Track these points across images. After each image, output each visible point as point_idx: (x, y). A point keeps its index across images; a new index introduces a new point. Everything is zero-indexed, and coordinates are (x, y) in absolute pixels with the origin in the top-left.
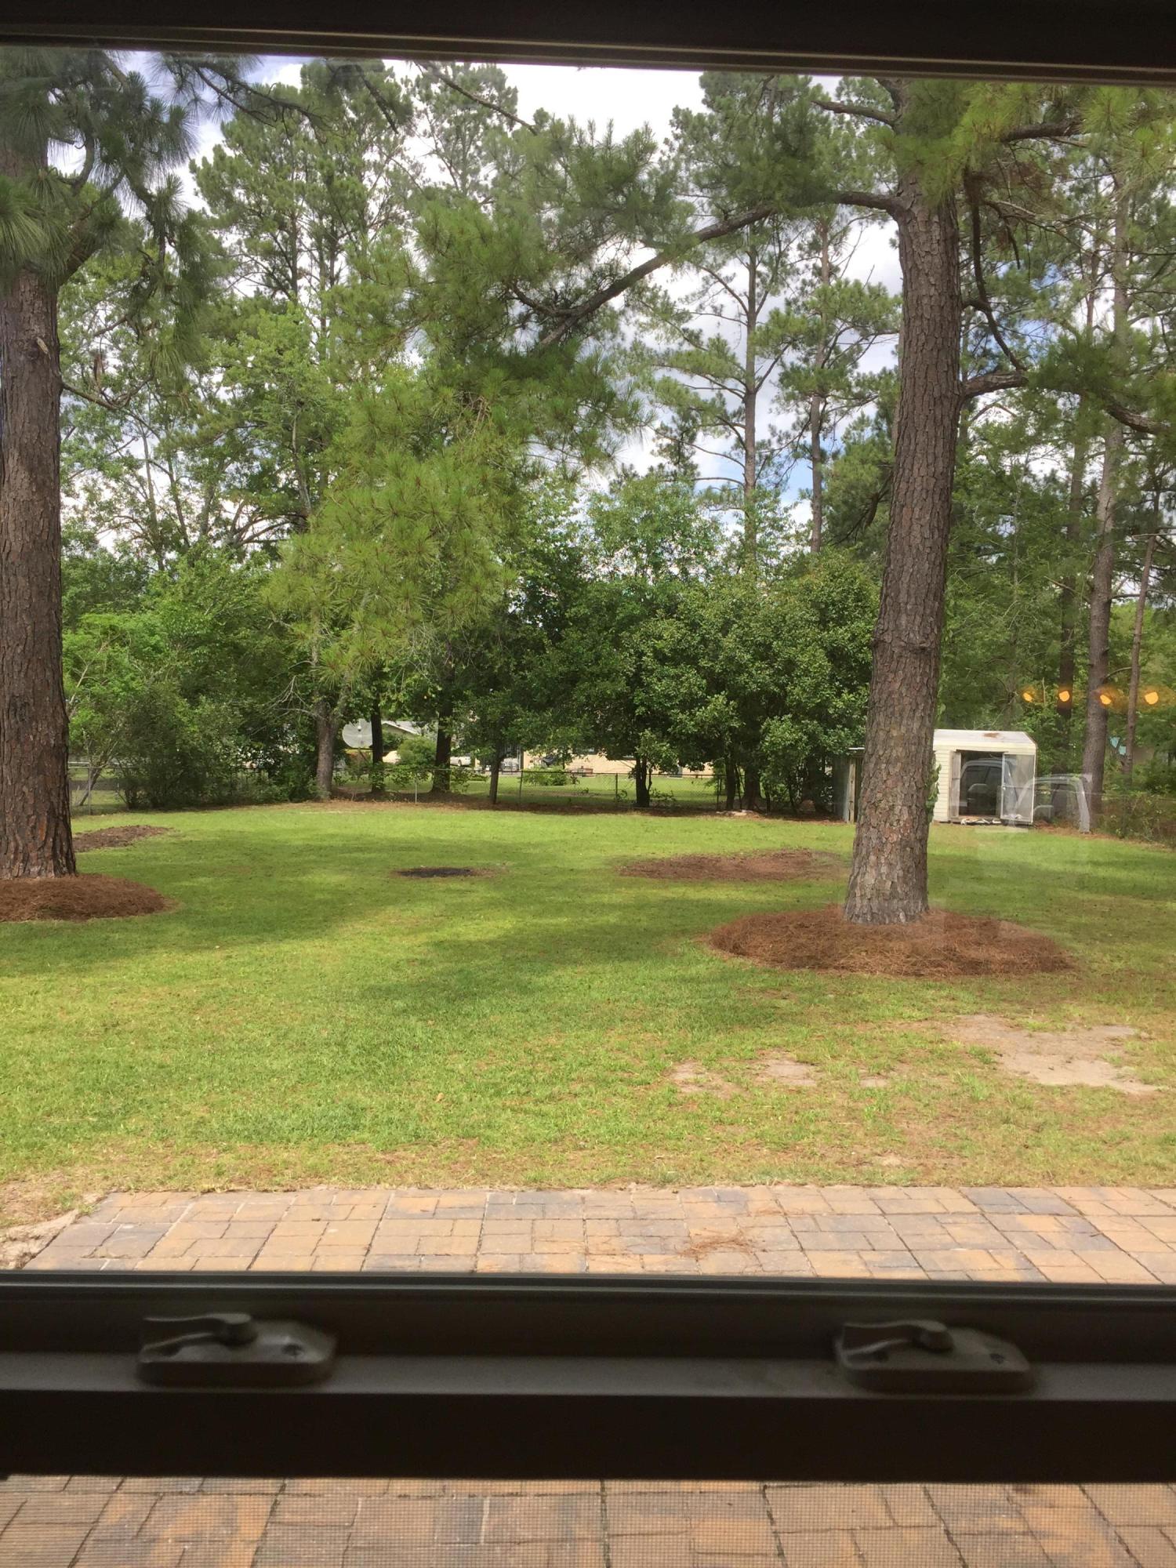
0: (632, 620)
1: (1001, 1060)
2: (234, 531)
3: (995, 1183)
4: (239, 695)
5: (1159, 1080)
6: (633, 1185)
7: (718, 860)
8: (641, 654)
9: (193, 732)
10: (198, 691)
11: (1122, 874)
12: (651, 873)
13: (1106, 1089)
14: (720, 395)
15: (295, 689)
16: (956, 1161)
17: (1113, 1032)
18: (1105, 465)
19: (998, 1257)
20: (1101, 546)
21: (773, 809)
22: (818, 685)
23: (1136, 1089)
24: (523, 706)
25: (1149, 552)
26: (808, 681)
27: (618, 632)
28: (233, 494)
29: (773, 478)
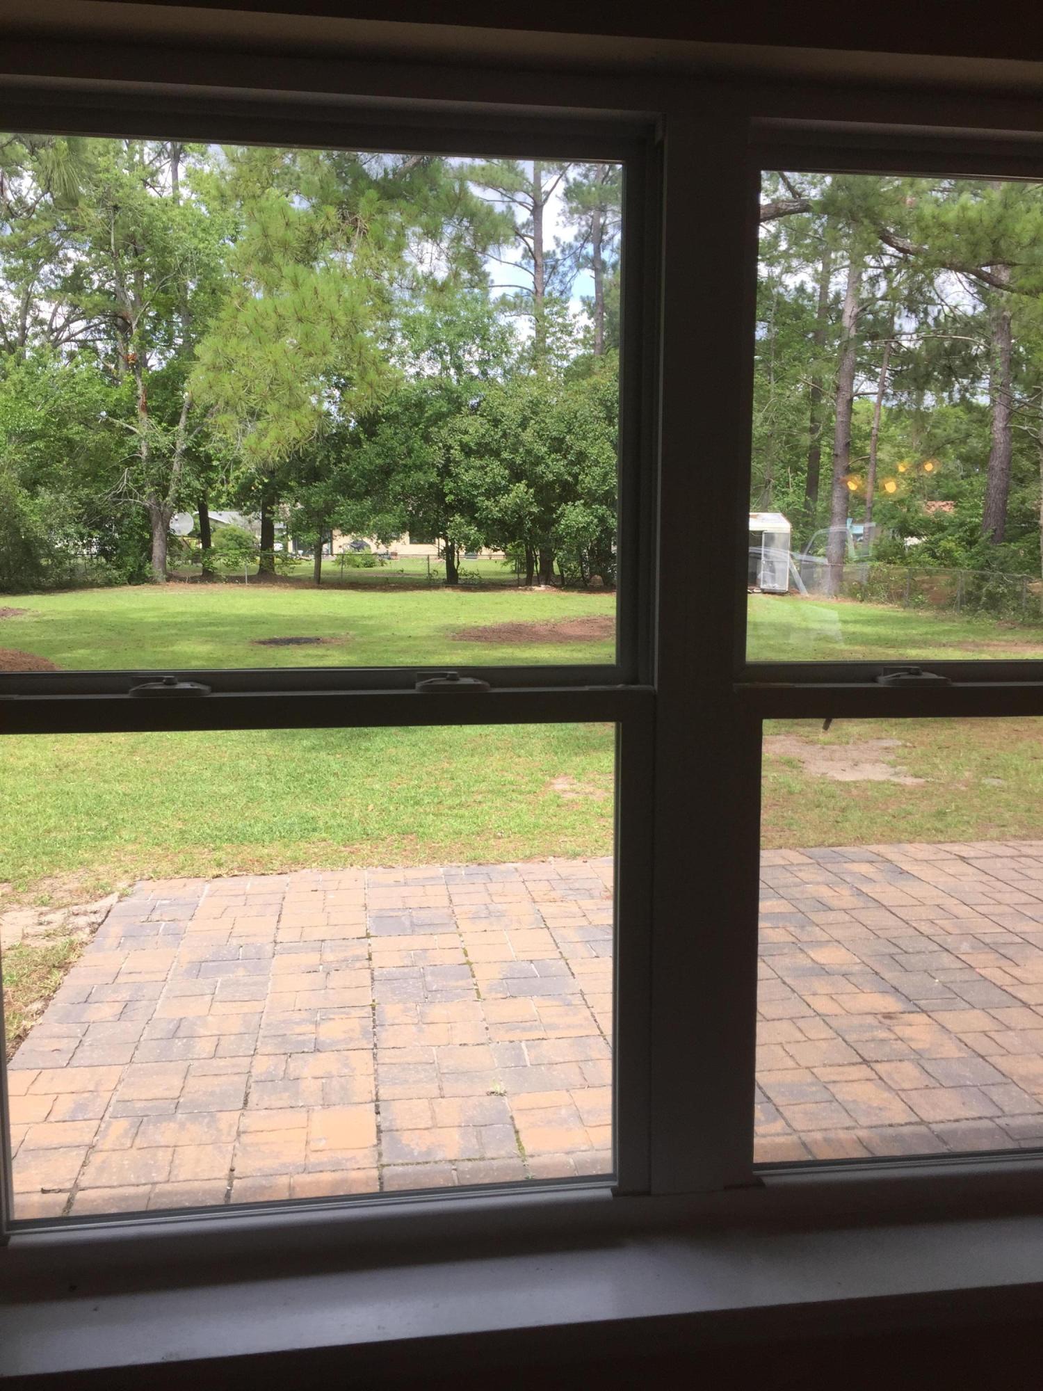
0: (439, 417)
1: (805, 765)
2: (52, 331)
3: (821, 845)
4: (76, 487)
5: (926, 775)
6: (551, 858)
7: (533, 626)
8: (448, 448)
9: (35, 523)
10: (36, 482)
11: (868, 630)
12: (478, 638)
13: (888, 782)
14: (509, 208)
15: (128, 480)
16: (787, 833)
17: (886, 743)
18: (849, 276)
19: (837, 889)
20: (846, 350)
21: (566, 584)
22: (606, 474)
23: (910, 781)
24: (344, 495)
25: (886, 356)
26: (597, 471)
27: (427, 427)
28: (49, 295)
29: (558, 286)
